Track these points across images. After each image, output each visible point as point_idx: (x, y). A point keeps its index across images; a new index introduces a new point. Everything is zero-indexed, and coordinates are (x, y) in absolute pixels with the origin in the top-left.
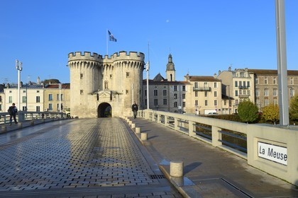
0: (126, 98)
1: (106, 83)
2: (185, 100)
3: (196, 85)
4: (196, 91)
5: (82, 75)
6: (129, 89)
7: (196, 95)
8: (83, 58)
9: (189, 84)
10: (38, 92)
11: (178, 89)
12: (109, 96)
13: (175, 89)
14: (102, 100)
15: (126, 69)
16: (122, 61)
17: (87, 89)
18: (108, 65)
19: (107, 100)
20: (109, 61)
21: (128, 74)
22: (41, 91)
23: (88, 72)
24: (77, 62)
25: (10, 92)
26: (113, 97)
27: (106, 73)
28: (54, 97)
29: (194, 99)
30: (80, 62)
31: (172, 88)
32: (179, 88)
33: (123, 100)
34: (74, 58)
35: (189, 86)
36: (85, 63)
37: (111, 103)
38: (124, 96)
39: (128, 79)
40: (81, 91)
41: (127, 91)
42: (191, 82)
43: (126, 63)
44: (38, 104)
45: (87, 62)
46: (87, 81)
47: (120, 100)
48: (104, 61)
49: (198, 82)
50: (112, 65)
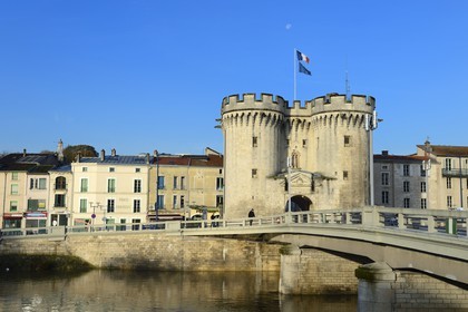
0: (344, 187)
1: (295, 156)
2: (424, 195)
3: (448, 163)
4: (448, 177)
5: (255, 140)
6: (349, 169)
7: (449, 185)
8: (259, 105)
9: (434, 161)
10: (138, 170)
11: (411, 173)
12: (309, 183)
13: (407, 172)
14: (294, 191)
15: (343, 129)
16: (335, 114)
17: (266, 167)
18: (299, 121)
19: (305, 191)
20: (302, 112)
21: (347, 140)
22: (144, 169)
23: (266, 133)
24: (247, 113)
25: (84, 169)
26: (317, 184)
27: (296, 136)
28: (168, 182)
29: (444, 193)
30: (253, 113)
31: (399, 169)
32: (414, 169)
33: (337, 192)
34: (241, 105)
35: (434, 166)
36: (263, 115)
37: (312, 198)
38: (339, 184)
39: (348, 150)
40: (254, 172)
41: (345, 174)
42: (439, 159)
43: (344, 117)
44: (137, 196)
45: (267, 113)
46: (265, 152)
47: (330, 192)
48: (293, 112)
49: (453, 159)
50: (308, 120)
